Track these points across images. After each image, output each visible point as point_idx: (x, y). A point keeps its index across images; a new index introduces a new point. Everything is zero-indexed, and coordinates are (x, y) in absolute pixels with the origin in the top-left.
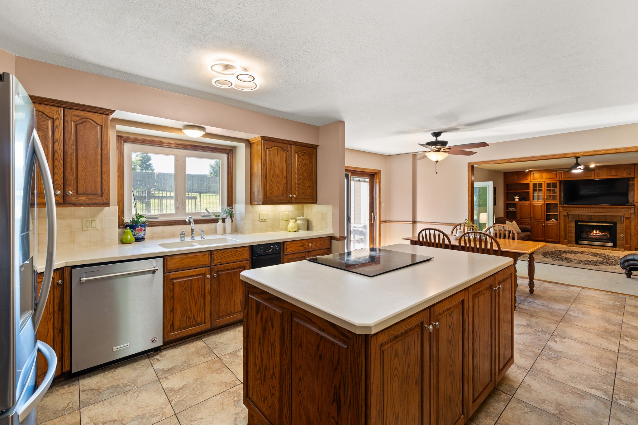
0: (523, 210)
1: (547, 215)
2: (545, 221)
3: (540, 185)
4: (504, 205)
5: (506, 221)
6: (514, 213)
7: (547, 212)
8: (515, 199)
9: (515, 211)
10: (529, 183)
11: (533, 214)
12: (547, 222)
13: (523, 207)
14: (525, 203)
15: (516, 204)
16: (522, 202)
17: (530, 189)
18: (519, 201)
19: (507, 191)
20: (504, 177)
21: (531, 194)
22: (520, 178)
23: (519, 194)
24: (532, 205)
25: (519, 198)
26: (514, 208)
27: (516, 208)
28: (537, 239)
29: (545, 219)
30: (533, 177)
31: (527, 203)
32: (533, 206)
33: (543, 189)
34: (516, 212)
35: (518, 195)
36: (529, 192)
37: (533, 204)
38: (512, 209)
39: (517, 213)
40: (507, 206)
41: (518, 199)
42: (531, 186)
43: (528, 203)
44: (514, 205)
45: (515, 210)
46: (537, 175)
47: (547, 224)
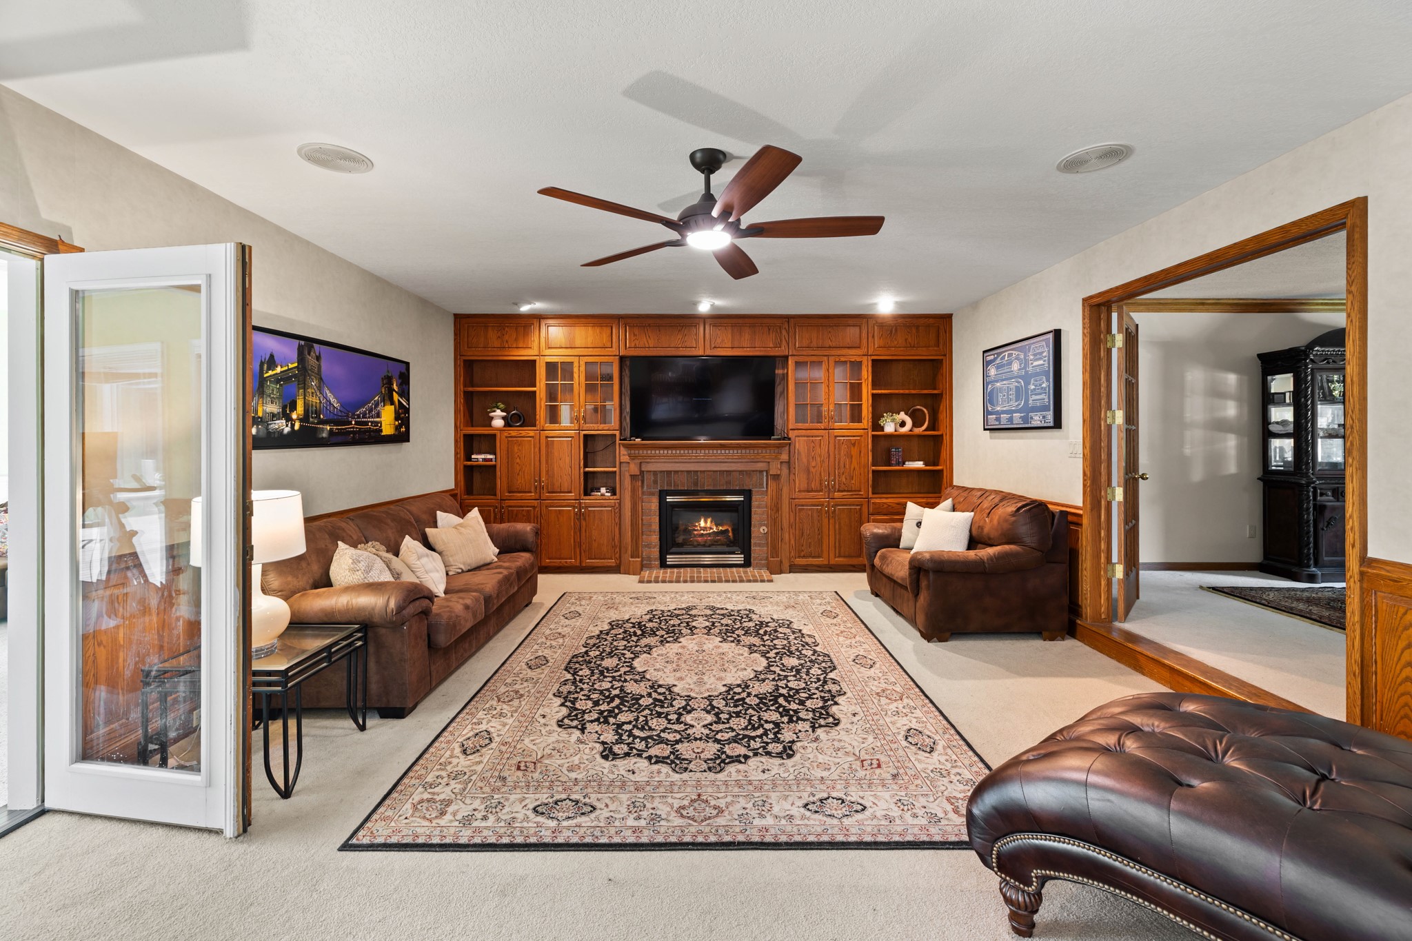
0: (518, 460)
1: (586, 474)
2: (582, 497)
3: (567, 369)
4: (456, 441)
5: (438, 512)
6: (489, 470)
7: (586, 466)
8: (492, 418)
9: (493, 463)
10: (535, 361)
11: (547, 472)
12: (587, 501)
13: (516, 448)
14: (523, 433)
15: (494, 436)
16: (513, 432)
17: (538, 384)
18: (504, 426)
19: (465, 386)
20: (455, 334)
21: (541, 400)
22: (507, 342)
23: (507, 401)
24: (543, 441)
25: (505, 414)
26: (490, 453)
27: (495, 454)
28: (557, 562)
29: (582, 492)
30: (547, 338)
31: (529, 432)
32: (547, 443)
33: (576, 382)
34: (495, 466)
35: (502, 406)
36: (535, 392)
37: (547, 437)
38: (483, 456)
39: (498, 473)
40: (468, 444)
41: (504, 418)
42: (541, 372)
43: (532, 434)
44: (489, 442)
45: (491, 460)
46: (555, 332)
47: (586, 507)
